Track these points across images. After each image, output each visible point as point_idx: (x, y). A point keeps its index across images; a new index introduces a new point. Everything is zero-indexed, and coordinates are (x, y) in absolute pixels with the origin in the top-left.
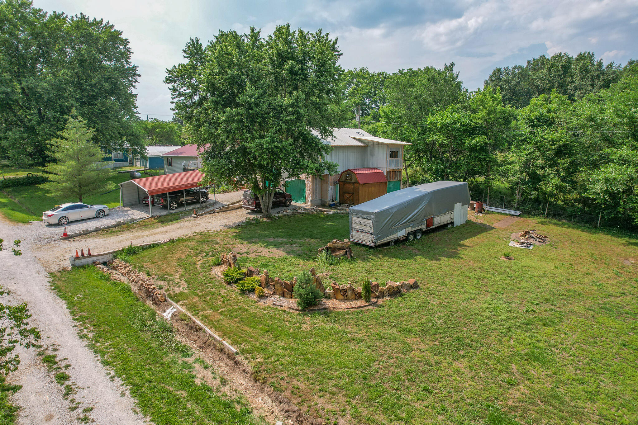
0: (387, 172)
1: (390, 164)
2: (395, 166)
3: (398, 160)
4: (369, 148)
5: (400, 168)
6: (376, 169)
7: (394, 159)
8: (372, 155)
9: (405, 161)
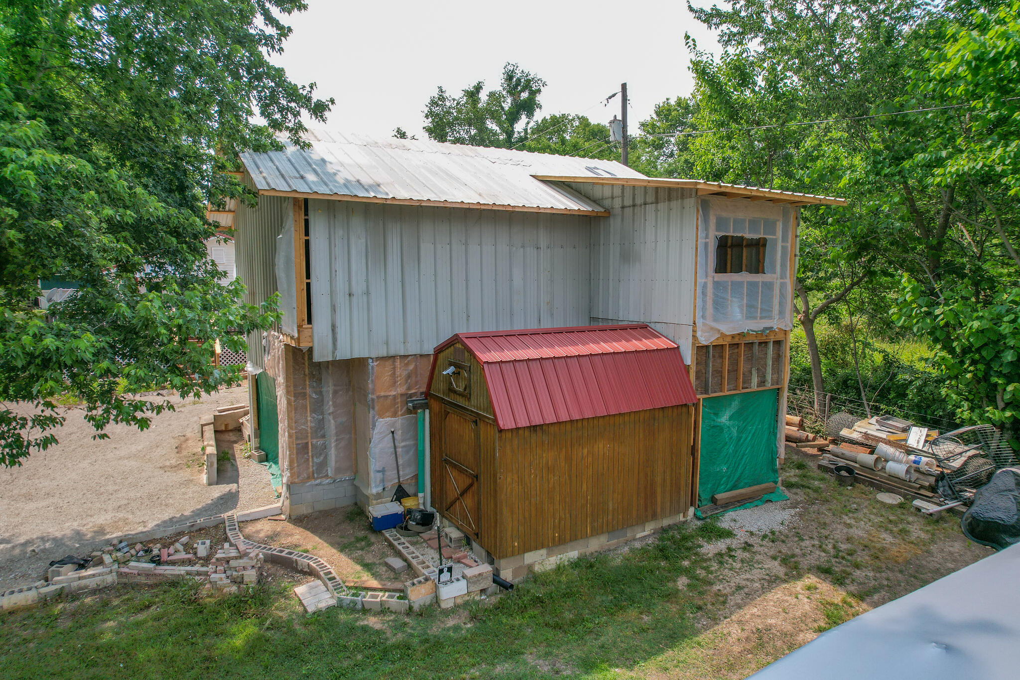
0: (702, 351)
1: (719, 305)
2: (750, 315)
3: (769, 286)
4: (615, 224)
5: (775, 323)
6: (643, 329)
7: (744, 277)
8: (628, 256)
9: (803, 289)
